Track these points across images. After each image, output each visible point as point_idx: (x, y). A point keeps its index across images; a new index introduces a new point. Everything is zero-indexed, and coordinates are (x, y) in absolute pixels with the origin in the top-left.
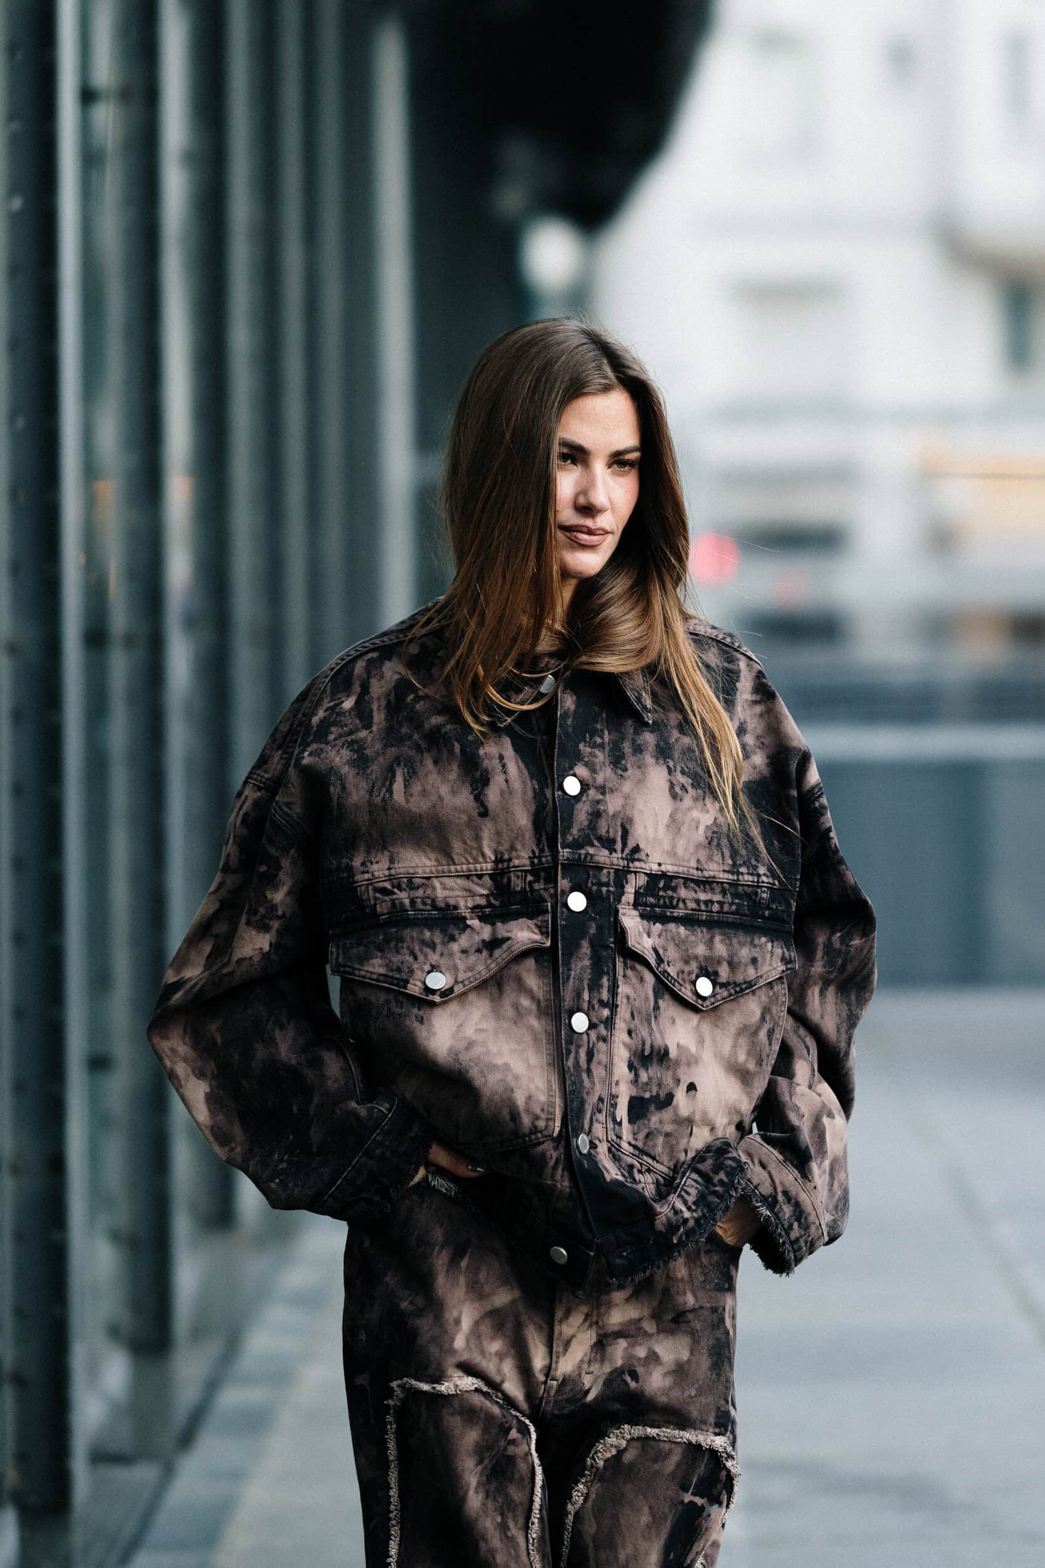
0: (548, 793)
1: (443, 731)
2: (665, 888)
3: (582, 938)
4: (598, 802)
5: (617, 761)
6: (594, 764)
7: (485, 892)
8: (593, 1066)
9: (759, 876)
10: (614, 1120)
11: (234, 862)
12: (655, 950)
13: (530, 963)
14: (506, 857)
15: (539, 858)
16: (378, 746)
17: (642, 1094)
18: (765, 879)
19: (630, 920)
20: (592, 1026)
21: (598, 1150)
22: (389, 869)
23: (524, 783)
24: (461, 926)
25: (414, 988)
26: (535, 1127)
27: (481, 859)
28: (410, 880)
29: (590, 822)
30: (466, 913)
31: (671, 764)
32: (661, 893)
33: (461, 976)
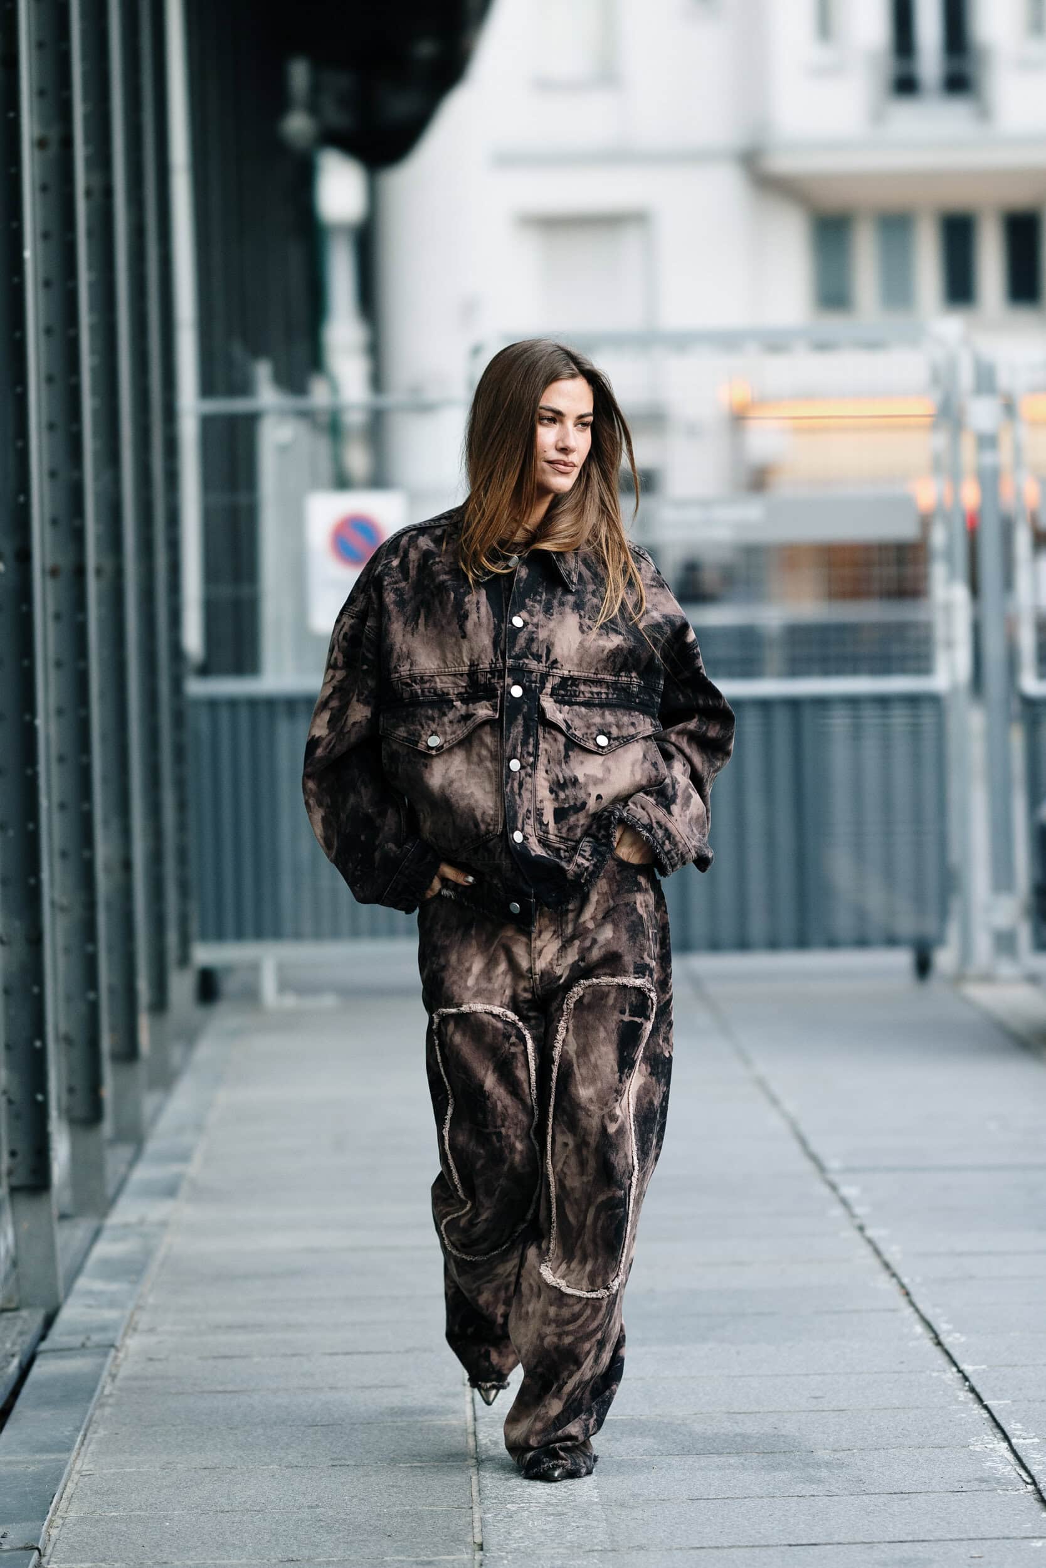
0: (503, 627)
1: (446, 584)
2: (571, 685)
3: (518, 714)
4: (533, 632)
5: (548, 610)
6: (532, 611)
7: (464, 684)
8: (523, 792)
9: (631, 678)
10: (541, 823)
11: (340, 663)
12: (565, 721)
13: (487, 728)
14: (476, 663)
15: (495, 664)
16: (411, 594)
17: (563, 805)
18: (635, 680)
19: (547, 703)
20: (522, 767)
21: (529, 841)
22: (410, 670)
23: (489, 619)
24: (450, 706)
25: (421, 747)
26: (488, 830)
27: (462, 665)
28: (422, 678)
29: (527, 645)
30: (453, 697)
31: (582, 613)
32: (569, 688)
33: (449, 737)
